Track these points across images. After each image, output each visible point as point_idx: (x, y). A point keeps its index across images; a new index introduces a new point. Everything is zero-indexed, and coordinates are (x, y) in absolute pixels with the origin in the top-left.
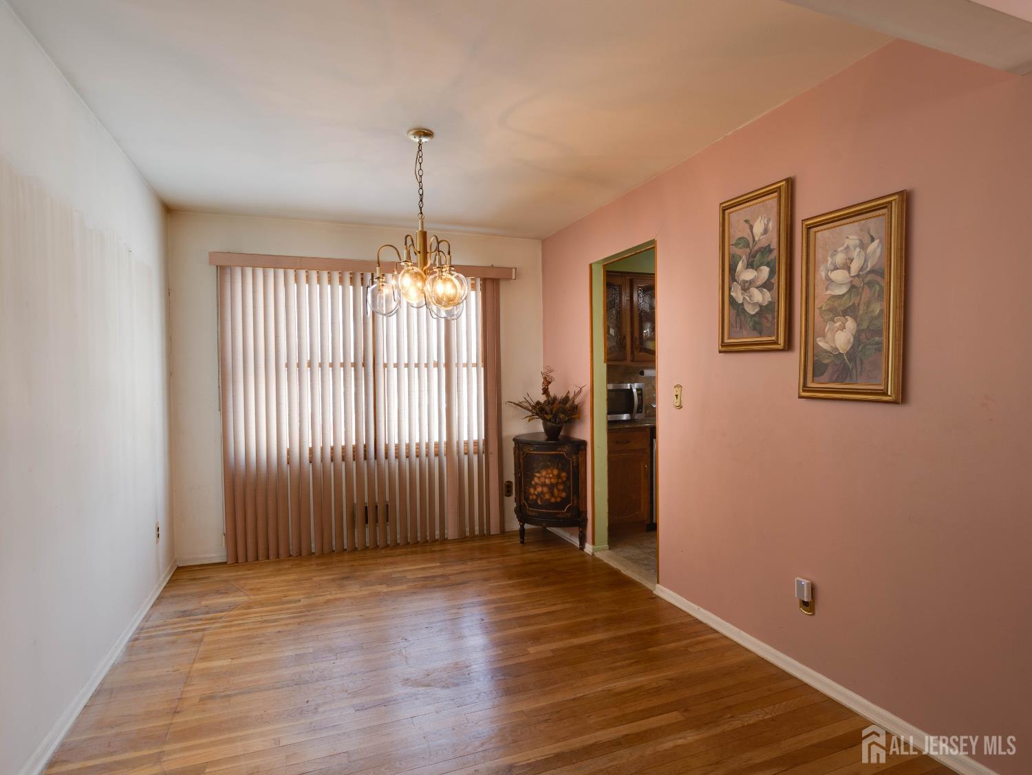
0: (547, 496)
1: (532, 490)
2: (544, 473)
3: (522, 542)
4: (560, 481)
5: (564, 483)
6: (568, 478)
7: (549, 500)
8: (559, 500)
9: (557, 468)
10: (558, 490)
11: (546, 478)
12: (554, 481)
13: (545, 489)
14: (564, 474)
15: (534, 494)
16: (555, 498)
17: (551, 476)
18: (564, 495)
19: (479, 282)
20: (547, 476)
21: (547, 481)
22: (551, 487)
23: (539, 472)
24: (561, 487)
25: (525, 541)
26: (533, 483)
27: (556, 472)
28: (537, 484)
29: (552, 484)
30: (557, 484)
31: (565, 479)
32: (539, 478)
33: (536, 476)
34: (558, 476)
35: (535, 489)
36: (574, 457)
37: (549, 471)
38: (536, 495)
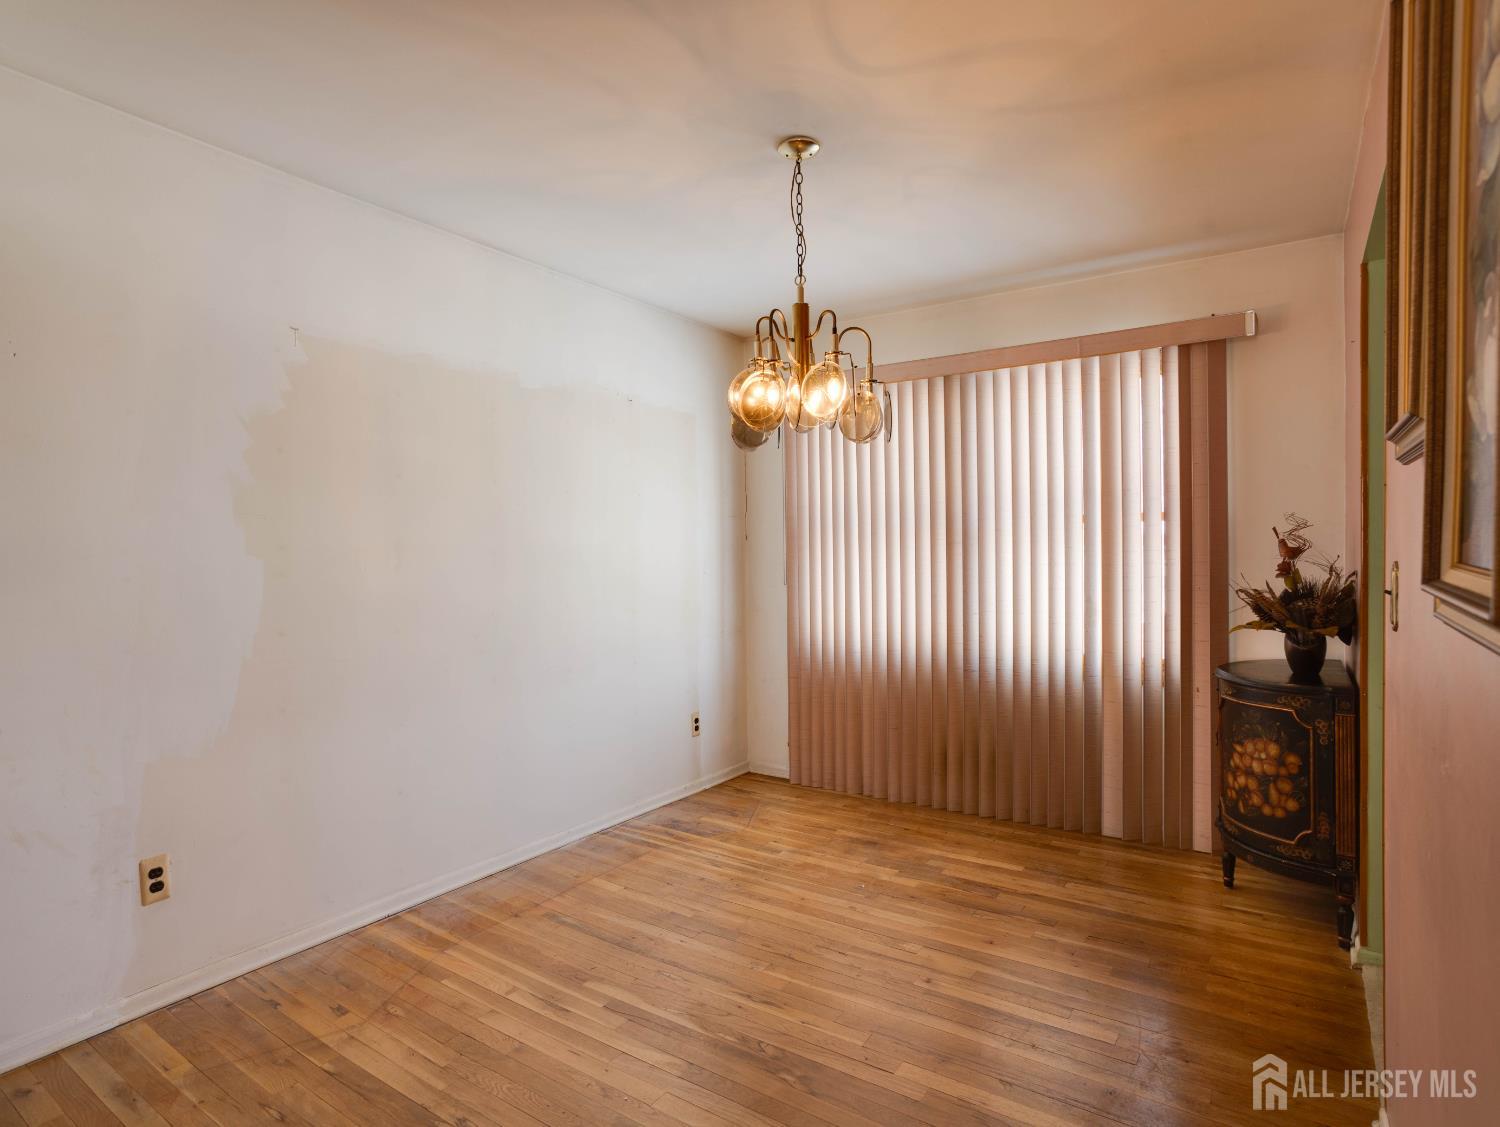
0: (1256, 800)
1: (1230, 779)
2: (1250, 747)
3: (1229, 884)
4: (1283, 771)
5: (1291, 777)
6: (1303, 769)
7: (1259, 808)
8: (1280, 813)
9: (1277, 741)
10: (1280, 792)
11: (1252, 758)
12: (1269, 769)
13: (1252, 784)
14: (1292, 759)
15: (1234, 788)
16: (1273, 807)
17: (1263, 756)
18: (1292, 805)
19: (1174, 355)
20: (1256, 755)
21: (1256, 766)
22: (1264, 780)
23: (1241, 744)
24: (1286, 787)
25: (1235, 882)
26: (1232, 763)
27: (1273, 750)
28: (1237, 768)
29: (1265, 774)
30: (1277, 777)
31: (1295, 771)
32: (1241, 755)
33: (1235, 750)
34: (1280, 762)
35: (1235, 779)
36: (1322, 725)
37: (1260, 746)
38: (1237, 793)
